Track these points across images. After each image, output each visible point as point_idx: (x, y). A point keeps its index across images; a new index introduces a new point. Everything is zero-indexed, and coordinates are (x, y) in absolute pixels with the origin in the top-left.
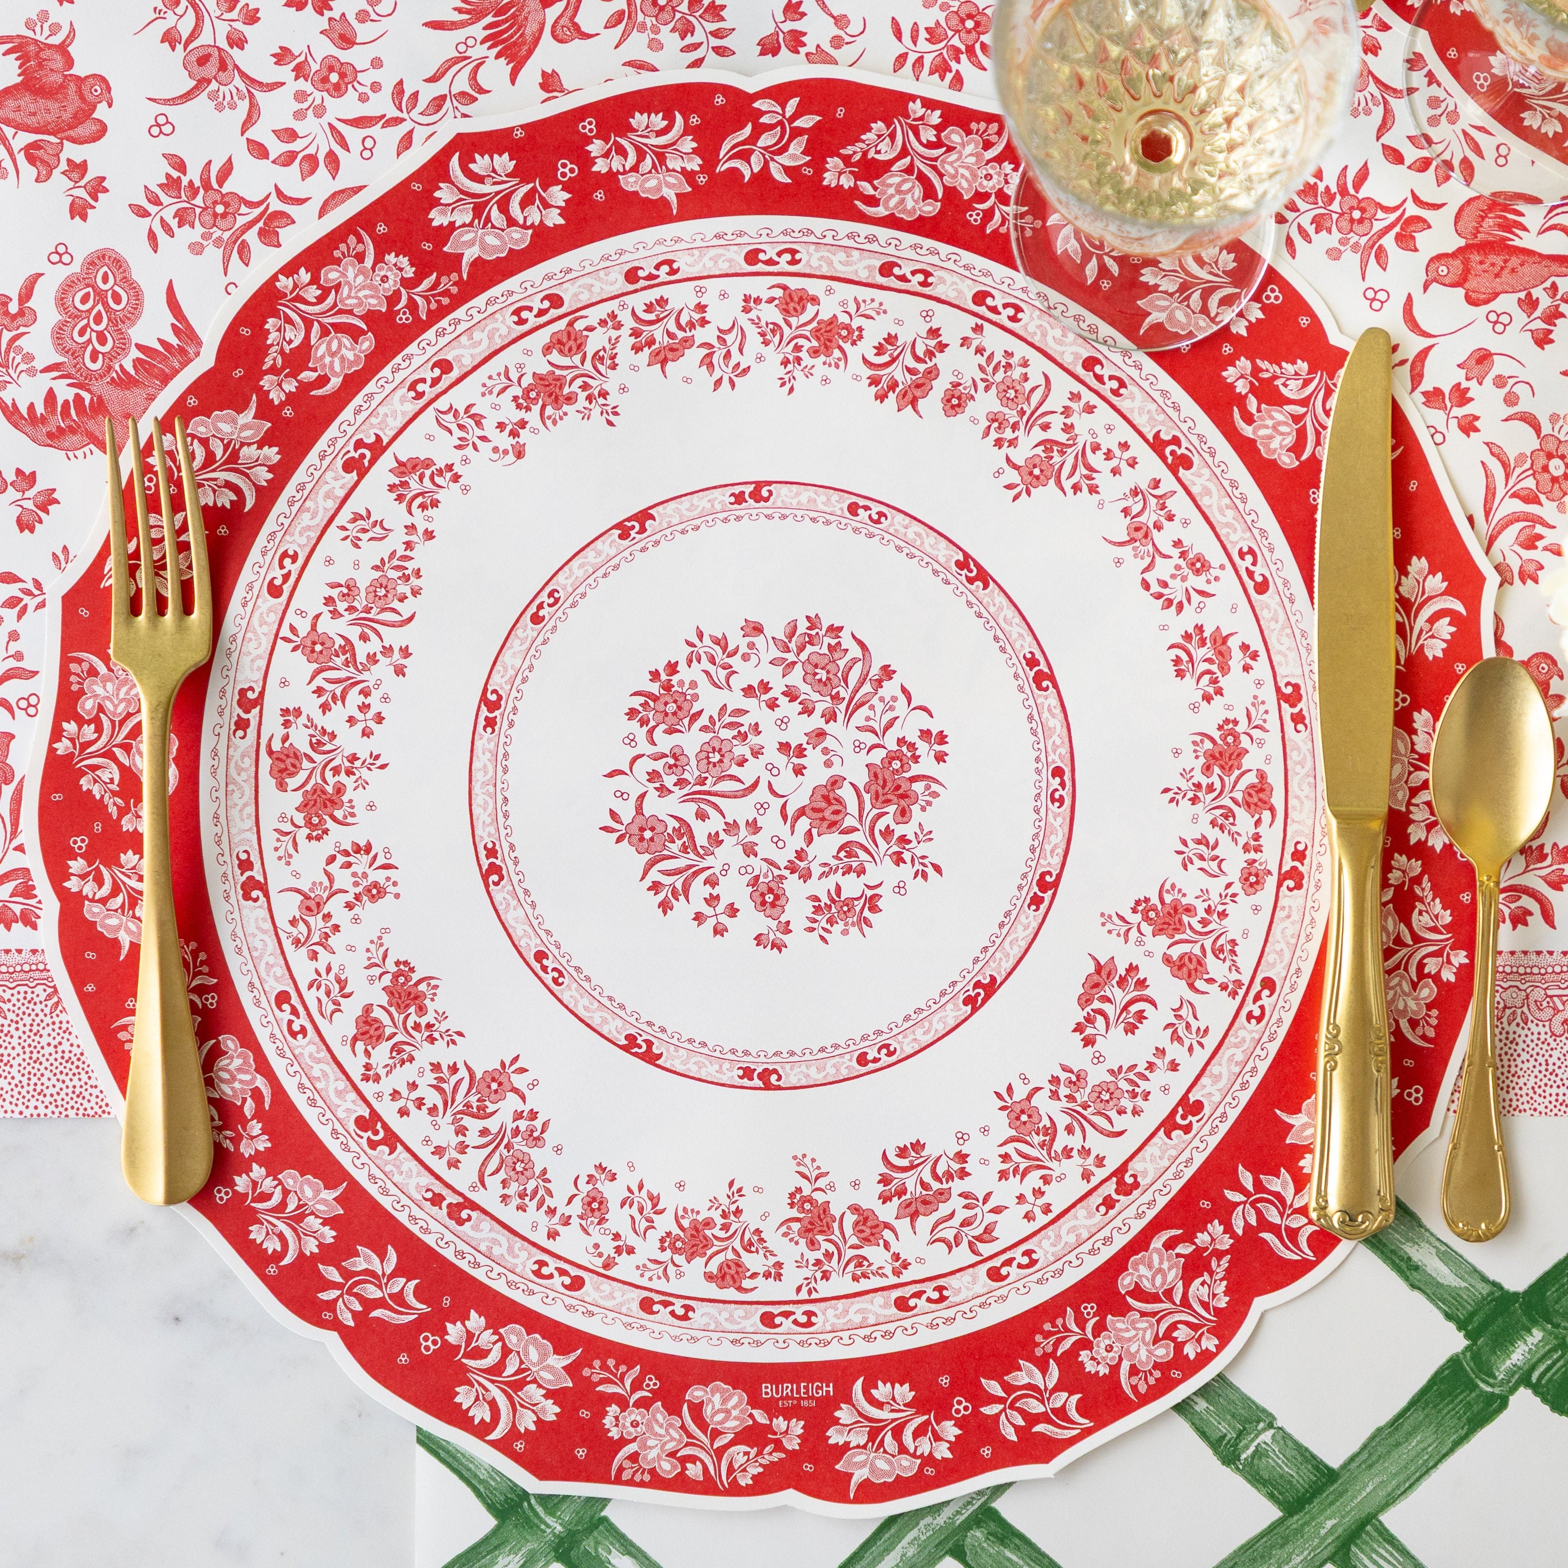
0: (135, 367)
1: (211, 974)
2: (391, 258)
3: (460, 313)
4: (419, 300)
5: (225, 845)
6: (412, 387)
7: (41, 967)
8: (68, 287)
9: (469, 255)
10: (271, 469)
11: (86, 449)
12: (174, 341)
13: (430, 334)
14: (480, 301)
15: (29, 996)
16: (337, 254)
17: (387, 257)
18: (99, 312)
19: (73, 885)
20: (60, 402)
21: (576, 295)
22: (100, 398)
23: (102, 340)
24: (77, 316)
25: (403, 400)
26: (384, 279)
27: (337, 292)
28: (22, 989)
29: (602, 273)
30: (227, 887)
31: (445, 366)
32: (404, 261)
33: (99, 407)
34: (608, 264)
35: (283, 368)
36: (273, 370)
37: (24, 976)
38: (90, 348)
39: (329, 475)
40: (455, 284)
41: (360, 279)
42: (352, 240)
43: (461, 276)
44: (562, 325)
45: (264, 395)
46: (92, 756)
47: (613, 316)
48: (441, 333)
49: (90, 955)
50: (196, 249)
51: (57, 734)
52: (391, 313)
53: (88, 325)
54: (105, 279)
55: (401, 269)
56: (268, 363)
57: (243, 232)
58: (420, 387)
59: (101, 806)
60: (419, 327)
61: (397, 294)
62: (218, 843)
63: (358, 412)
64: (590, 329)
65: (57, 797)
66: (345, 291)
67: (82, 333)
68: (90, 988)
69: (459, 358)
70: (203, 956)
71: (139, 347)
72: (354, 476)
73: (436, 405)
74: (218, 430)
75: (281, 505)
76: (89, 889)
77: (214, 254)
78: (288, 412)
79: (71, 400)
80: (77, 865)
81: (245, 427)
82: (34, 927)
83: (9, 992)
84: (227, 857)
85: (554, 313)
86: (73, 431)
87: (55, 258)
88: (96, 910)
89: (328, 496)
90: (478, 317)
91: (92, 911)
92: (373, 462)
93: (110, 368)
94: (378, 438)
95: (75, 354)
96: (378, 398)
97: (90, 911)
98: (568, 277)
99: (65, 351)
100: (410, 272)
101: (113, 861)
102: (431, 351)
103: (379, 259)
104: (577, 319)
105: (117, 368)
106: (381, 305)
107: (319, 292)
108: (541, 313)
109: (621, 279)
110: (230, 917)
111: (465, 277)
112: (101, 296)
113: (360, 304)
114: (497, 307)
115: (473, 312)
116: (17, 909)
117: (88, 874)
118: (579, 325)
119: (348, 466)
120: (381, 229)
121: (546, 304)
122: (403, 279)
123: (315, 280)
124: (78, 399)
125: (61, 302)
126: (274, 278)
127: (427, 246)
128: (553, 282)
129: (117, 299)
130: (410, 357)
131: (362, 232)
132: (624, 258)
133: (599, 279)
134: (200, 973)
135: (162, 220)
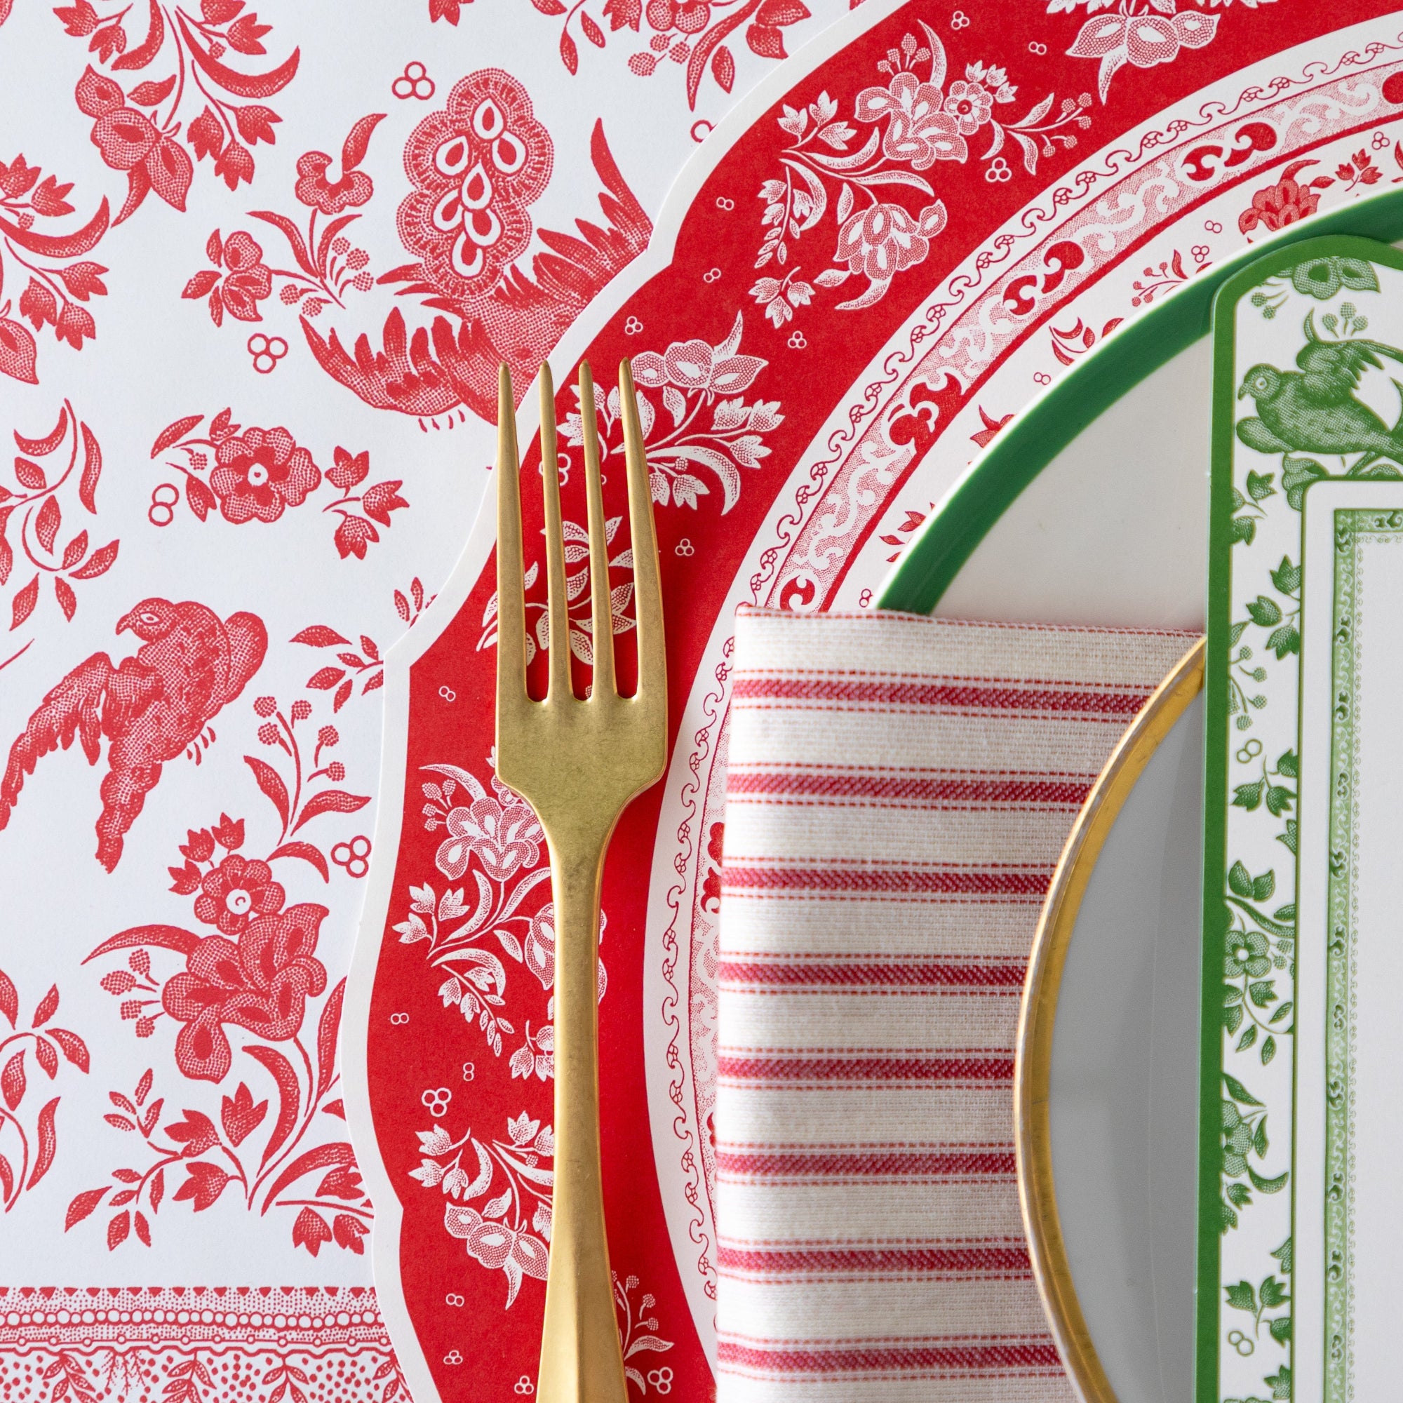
0: (537, 269)
1: (662, 1334)
2: (975, 70)
3: (1094, 162)
4: (1023, 140)
5: (688, 1103)
6: (1012, 292)
7: (369, 1318)
8: (426, 135)
9: (1112, 61)
10: (768, 439)
11: (454, 412)
12: (603, 223)
13: (1043, 200)
14: (1129, 140)
15: (347, 1370)
16: (883, 66)
17: (969, 69)
18: (478, 178)
19: (425, 1174)
20: (410, 332)
21: (1297, 125)
22: (477, 324)
23: (482, 224)
24: (440, 185)
25: (995, 315)
26: (964, 107)
27: (882, 133)
28: (335, 1358)
29: (1342, 86)
30: (691, 1177)
31: (1069, 254)
32: (998, 75)
33: (476, 339)
34: (1354, 68)
35: (790, 265)
36: (773, 269)
37: (340, 1334)
38: (462, 239)
39: (868, 448)
40: (1086, 112)
41: (923, 108)
42: (909, 41)
43: (1096, 99)
44: (1272, 177)
45: (755, 312)
46: (460, 944)
47: (1363, 159)
48: (1063, 197)
49: (455, 1300)
50: (642, 65)
51: (400, 907)
52: (976, 166)
53: (459, 199)
54: (488, 121)
55: (993, 90)
56: (764, 256)
57: (722, 35)
58: (1026, 292)
59: (474, 1033)
60: (1026, 187)
61: (987, 131)
62: (676, 1099)
63: (916, 337)
64: (1323, 183)
65: (399, 1018)
66: (897, 130)
67: (448, 214)
68: (454, 1358)
69: (1093, 240)
70: (649, 1301)
71: (544, 234)
72: (911, 448)
73: (1053, 322)
74: (679, 374)
75: (784, 502)
76: (453, 1182)
77: (672, 73)
78: (797, 341)
79: (429, 326)
80: (432, 1140)
81: (724, 368)
82: (359, 1248)
83: (313, 1363)
84: (691, 1124)
85: (1258, 157)
86: (430, 380)
87: (404, 87)
88: (465, 1219)
89: (865, 484)
90: (1126, 168)
91: (458, 1221)
92: (942, 424)
93: (495, 272)
94: (953, 382)
95: (437, 249)
96: (952, 313)
97: (455, 1221)
98: (1284, 93)
99: (419, 245)
100: (1008, 94)
101: (494, 1132)
102: (1044, 229)
103: (955, 72)
104: (1299, 166)
105: (507, 271)
106: (956, 150)
107: (852, 133)
108: (1237, 157)
109: (1377, 94)
110: (696, 1231)
111: (1104, 99)
112: (481, 150)
113: (923, 151)
114: (1160, 149)
115: (1118, 159)
116: (329, 1216)
117: (452, 1154)
118: (1304, 177)
119: (900, 432)
120: (960, 21)
121: (1246, 142)
122: (996, 107)
123: (845, 113)
124: (441, 326)
125: (414, 162)
126: (776, 111)
127: (1038, 48)
128: (1257, 104)
129: (508, 154)
130: (1008, 240)
131: (927, 28)
132: (1380, 59)
133: (1337, 96)
134: (645, 1331)
135: (584, 17)
